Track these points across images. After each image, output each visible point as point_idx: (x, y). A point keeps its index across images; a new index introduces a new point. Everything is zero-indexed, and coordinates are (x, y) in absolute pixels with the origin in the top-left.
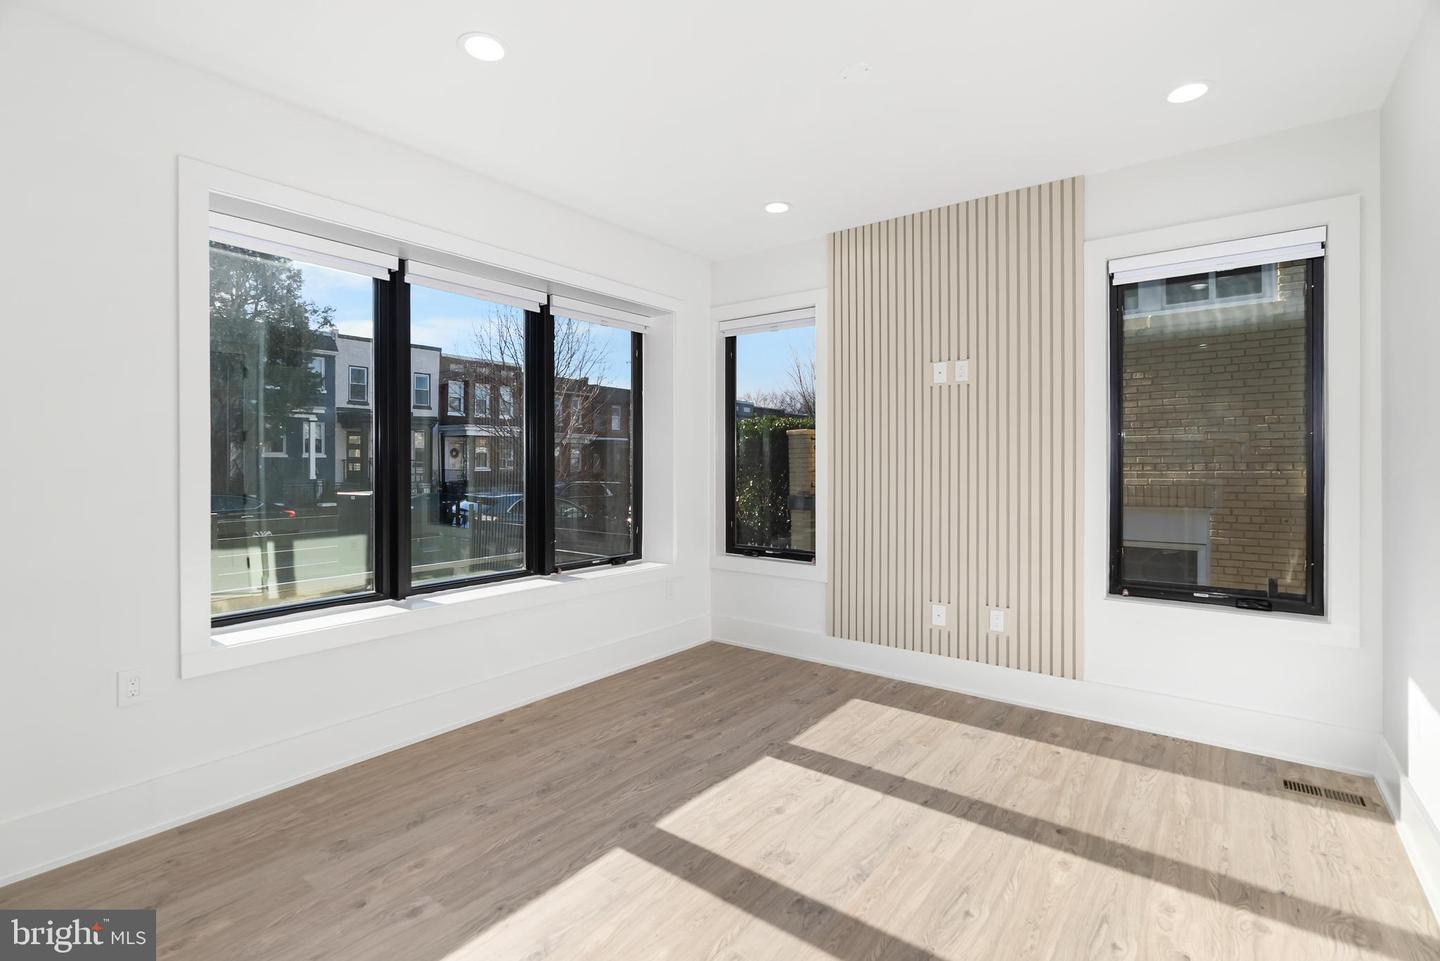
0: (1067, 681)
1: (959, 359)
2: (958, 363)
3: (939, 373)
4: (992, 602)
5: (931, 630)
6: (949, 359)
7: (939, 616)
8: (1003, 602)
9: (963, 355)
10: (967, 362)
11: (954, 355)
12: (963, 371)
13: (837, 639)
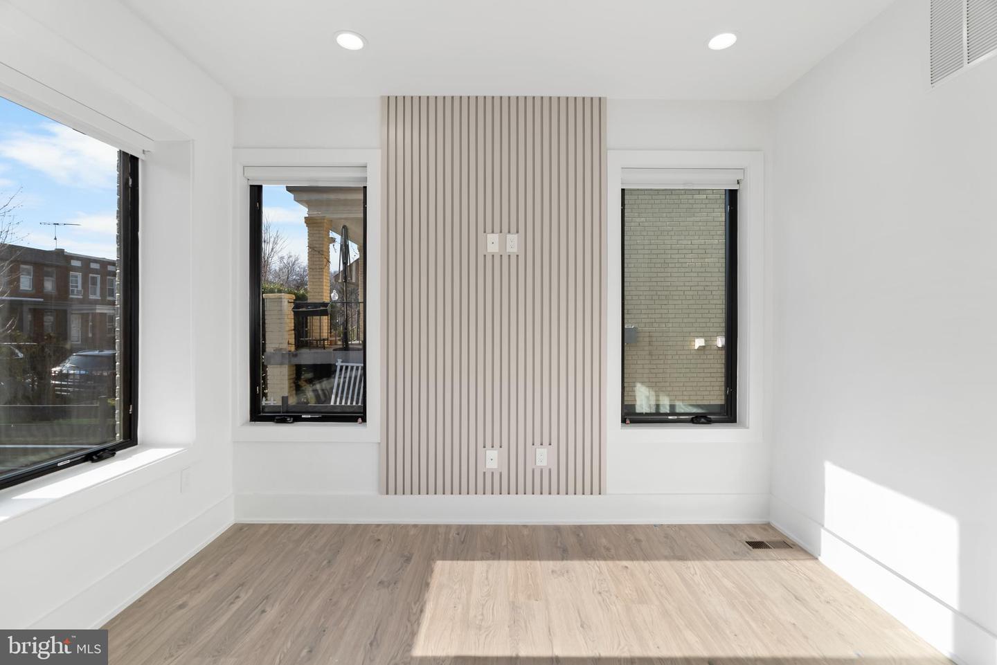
0: (595, 497)
1: (509, 232)
2: (509, 236)
3: (492, 243)
4: (537, 441)
5: (484, 473)
6: (501, 232)
7: (492, 459)
8: (546, 441)
9: (513, 229)
10: (516, 236)
11: (505, 229)
12: (513, 243)
13: (391, 497)
